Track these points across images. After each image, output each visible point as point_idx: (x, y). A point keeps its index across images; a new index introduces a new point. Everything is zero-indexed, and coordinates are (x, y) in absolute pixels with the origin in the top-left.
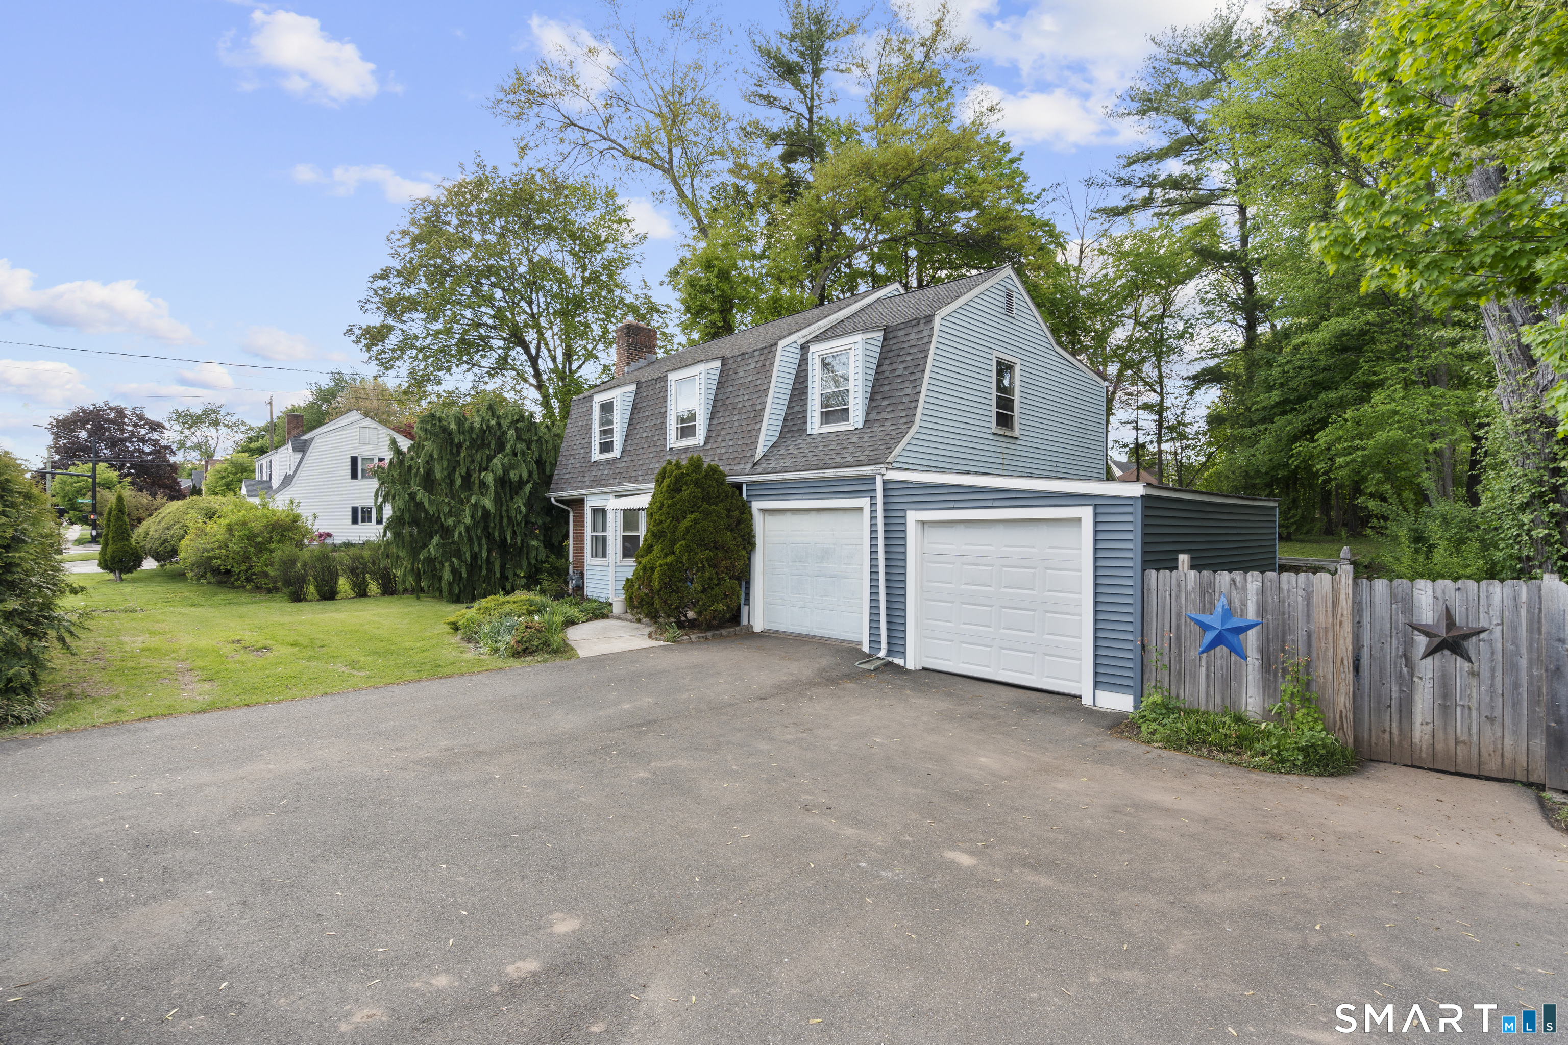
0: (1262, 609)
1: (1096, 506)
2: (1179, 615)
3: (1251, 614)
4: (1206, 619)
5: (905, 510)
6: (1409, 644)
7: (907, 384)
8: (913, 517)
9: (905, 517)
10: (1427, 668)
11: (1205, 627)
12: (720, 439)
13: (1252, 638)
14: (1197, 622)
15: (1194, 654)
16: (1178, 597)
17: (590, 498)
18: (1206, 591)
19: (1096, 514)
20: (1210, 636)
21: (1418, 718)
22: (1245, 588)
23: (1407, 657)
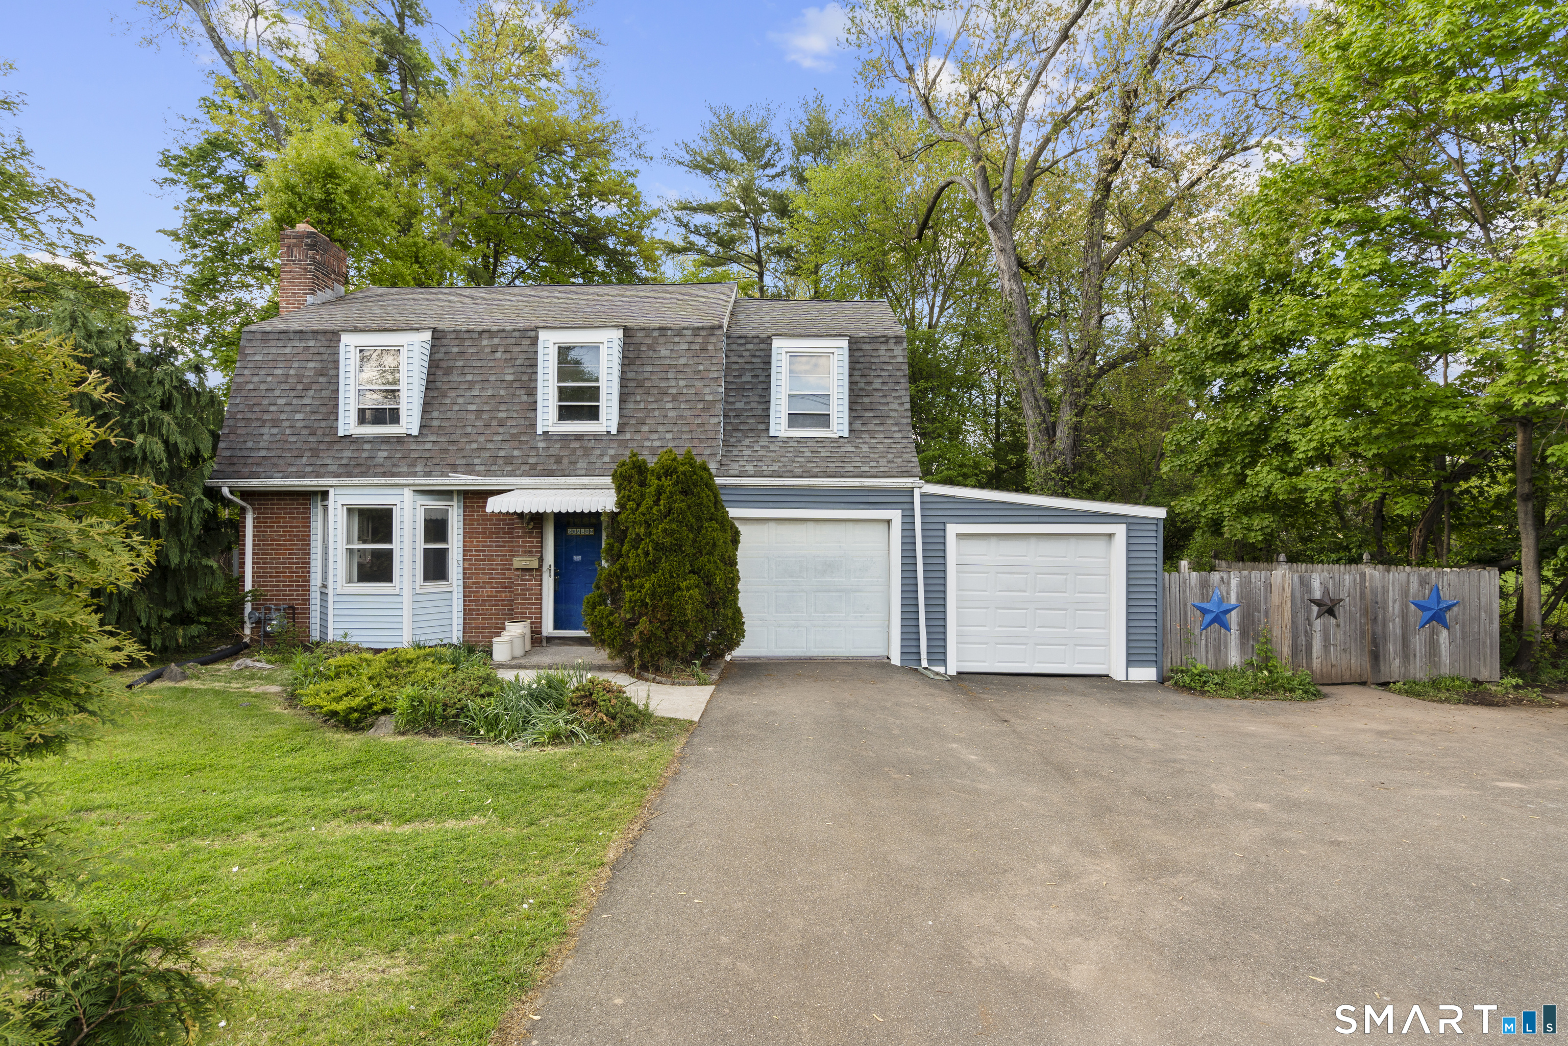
0: (1240, 597)
1: (1128, 524)
2: (1185, 605)
3: (1233, 600)
4: (1207, 606)
5: (944, 523)
6: (1310, 611)
7: (890, 399)
8: (952, 530)
9: (944, 530)
10: (1318, 624)
11: (1204, 611)
12: (645, 428)
13: (1234, 618)
14: (1199, 608)
15: (1197, 631)
16: (1185, 591)
17: (340, 491)
18: (1205, 585)
19: (1128, 530)
20: (1209, 617)
21: (1315, 655)
22: (1229, 583)
23: (1308, 620)
